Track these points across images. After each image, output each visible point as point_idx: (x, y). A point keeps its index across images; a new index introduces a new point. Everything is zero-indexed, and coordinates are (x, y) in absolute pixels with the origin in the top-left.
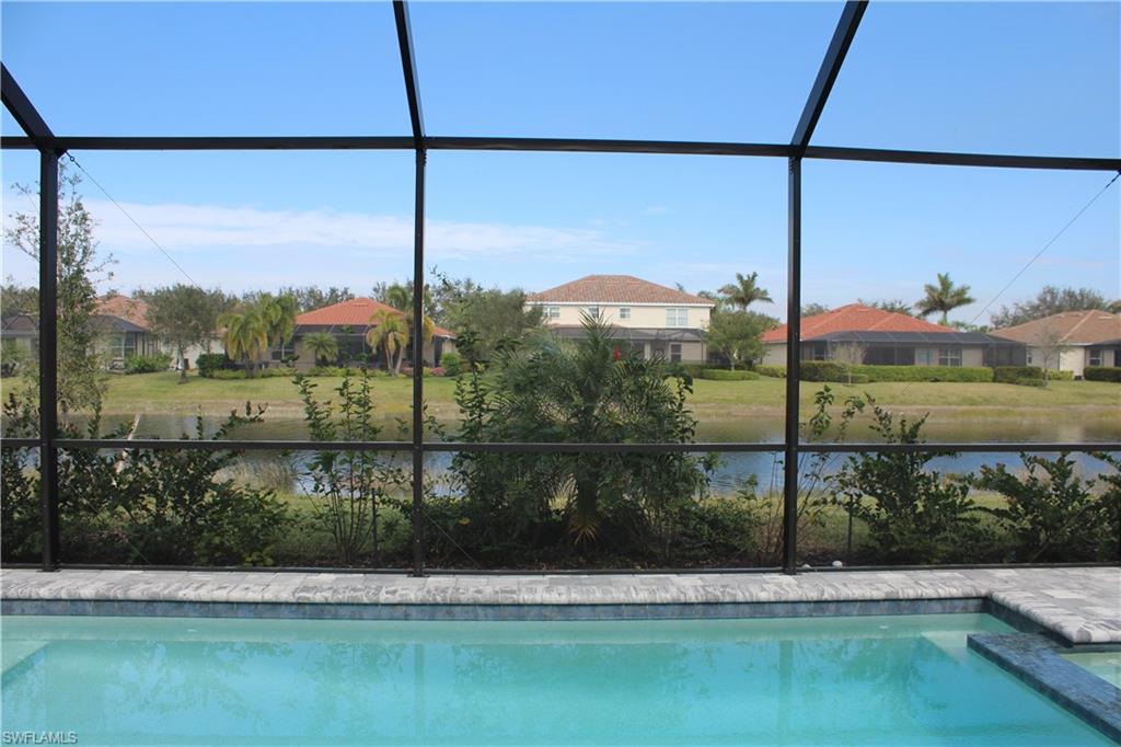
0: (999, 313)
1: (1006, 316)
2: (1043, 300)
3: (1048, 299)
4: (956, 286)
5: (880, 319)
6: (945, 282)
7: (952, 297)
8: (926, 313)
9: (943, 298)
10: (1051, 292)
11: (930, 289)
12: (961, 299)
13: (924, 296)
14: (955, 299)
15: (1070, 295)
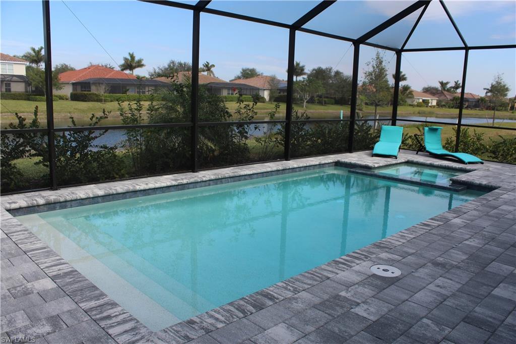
0: (152, 71)
1: (155, 72)
2: (169, 66)
3: (172, 65)
4: (137, 59)
5: (110, 73)
6: (132, 57)
7: (136, 63)
8: (122, 70)
9: (131, 64)
10: (173, 62)
11: (126, 59)
12: (140, 64)
13: (123, 62)
14: (137, 64)
15: (180, 64)
